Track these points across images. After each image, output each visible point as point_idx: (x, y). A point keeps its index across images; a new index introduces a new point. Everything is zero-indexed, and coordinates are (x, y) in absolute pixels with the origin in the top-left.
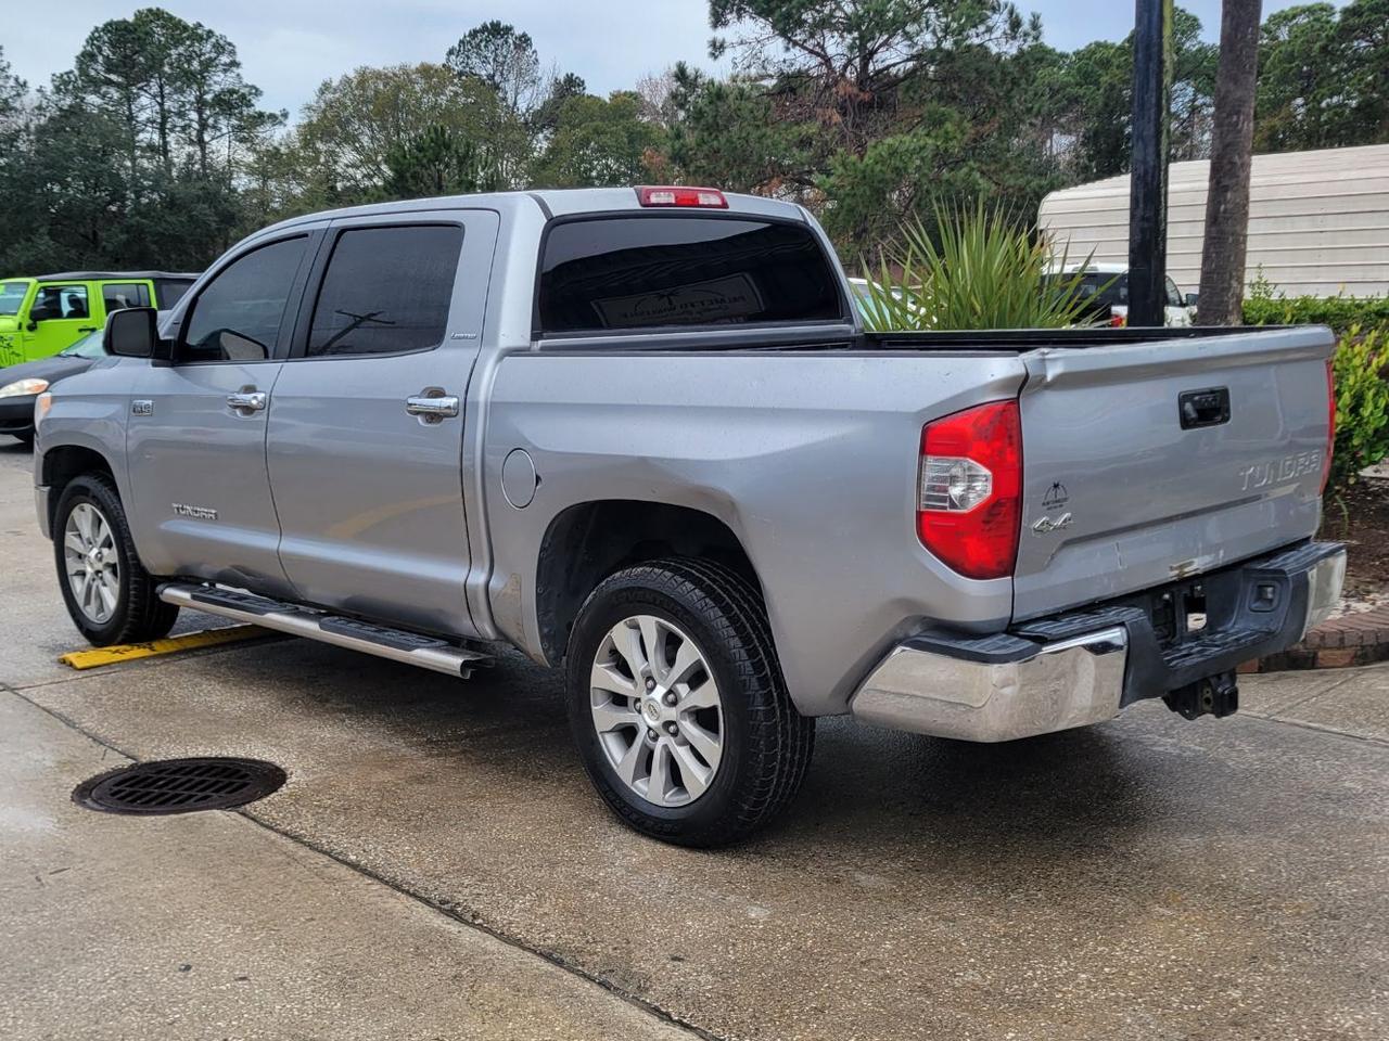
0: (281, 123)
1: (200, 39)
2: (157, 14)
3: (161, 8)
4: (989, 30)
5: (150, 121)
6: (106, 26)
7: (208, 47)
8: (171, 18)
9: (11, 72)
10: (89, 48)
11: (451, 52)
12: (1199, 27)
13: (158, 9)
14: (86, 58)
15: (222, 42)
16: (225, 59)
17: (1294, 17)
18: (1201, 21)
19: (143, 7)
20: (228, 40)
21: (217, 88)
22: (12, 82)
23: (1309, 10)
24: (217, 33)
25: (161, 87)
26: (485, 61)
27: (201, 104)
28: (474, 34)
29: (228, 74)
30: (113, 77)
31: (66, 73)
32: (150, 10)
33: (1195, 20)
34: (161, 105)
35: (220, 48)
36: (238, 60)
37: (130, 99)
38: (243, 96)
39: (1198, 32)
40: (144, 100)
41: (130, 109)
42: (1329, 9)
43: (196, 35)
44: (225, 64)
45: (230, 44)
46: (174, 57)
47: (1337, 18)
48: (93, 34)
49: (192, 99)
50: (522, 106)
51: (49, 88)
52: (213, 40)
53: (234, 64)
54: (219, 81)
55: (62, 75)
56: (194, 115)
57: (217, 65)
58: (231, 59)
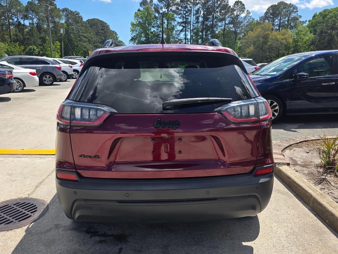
0: (305, 23)
1: (291, 7)
2: (282, 3)
5: (277, 24)
6: (271, 6)
8: (285, 3)
9: (252, 17)
10: (267, 11)
13: (282, 1)
14: (266, 13)
15: (295, 7)
16: (295, 10)
19: (279, 2)
20: (296, 6)
21: (292, 17)
22: (252, 19)
24: (294, 5)
25: (280, 18)
29: (295, 13)
30: (271, 16)
31: (262, 16)
34: (280, 21)
35: (294, 8)
36: (298, 10)
37: (273, 21)
38: (297, 18)
40: (277, 20)
41: (273, 22)
43: (291, 5)
45: (296, 7)
46: (284, 11)
48: (268, 8)
49: (287, 19)
51: (259, 20)
53: (297, 11)
54: (293, 15)
56: (286, 23)
57: (293, 12)
58: (296, 10)
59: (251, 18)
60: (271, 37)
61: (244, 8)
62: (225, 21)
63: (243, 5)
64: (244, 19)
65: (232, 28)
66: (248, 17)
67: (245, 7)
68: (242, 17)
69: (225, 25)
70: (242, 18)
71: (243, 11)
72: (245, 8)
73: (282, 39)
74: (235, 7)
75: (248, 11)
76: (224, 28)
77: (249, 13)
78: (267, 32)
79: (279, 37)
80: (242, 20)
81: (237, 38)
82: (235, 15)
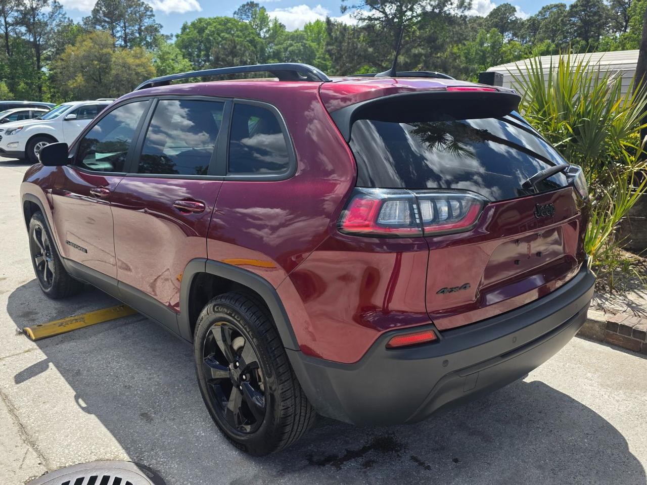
0: (170, 39)
1: (139, 5)
4: (451, 4)
5: (120, 36)
7: (142, 9)
9: (66, 16)
10: (97, 8)
11: (235, 13)
12: (515, 11)
14: (95, 12)
15: (147, 6)
16: (148, 13)
17: (551, 8)
20: (150, 6)
21: (146, 24)
22: (67, 20)
23: (556, 6)
24: (146, 3)
25: (125, 23)
26: (248, 17)
27: (140, 31)
28: (244, 6)
29: (150, 19)
30: (107, 19)
31: (89, 17)
33: (514, 8)
34: (125, 30)
35: (146, 9)
36: (154, 13)
37: (113, 28)
38: (156, 28)
39: (515, 13)
40: (118, 29)
41: (113, 32)
42: (564, 6)
43: (138, 3)
44: (149, 15)
45: (151, 8)
46: (130, 12)
47: (568, 9)
49: (136, 27)
50: (262, 35)
51: (82, 23)
52: (144, 6)
53: (153, 16)
54: (147, 22)
55: (86, 18)
56: (138, 35)
57: (146, 16)
58: (151, 13)
59: (65, 18)
60: (114, 59)
62: (5, 18)
64: (50, 18)
65: (25, 34)
66: (59, 14)
68: (44, 14)
69: (6, 26)
70: (45, 16)
71: (45, 1)
73: (137, 66)
75: (55, 2)
76: (7, 33)
77: (58, 7)
78: (105, 50)
79: (130, 60)
80: (46, 20)
81: (42, 57)
82: (28, 6)
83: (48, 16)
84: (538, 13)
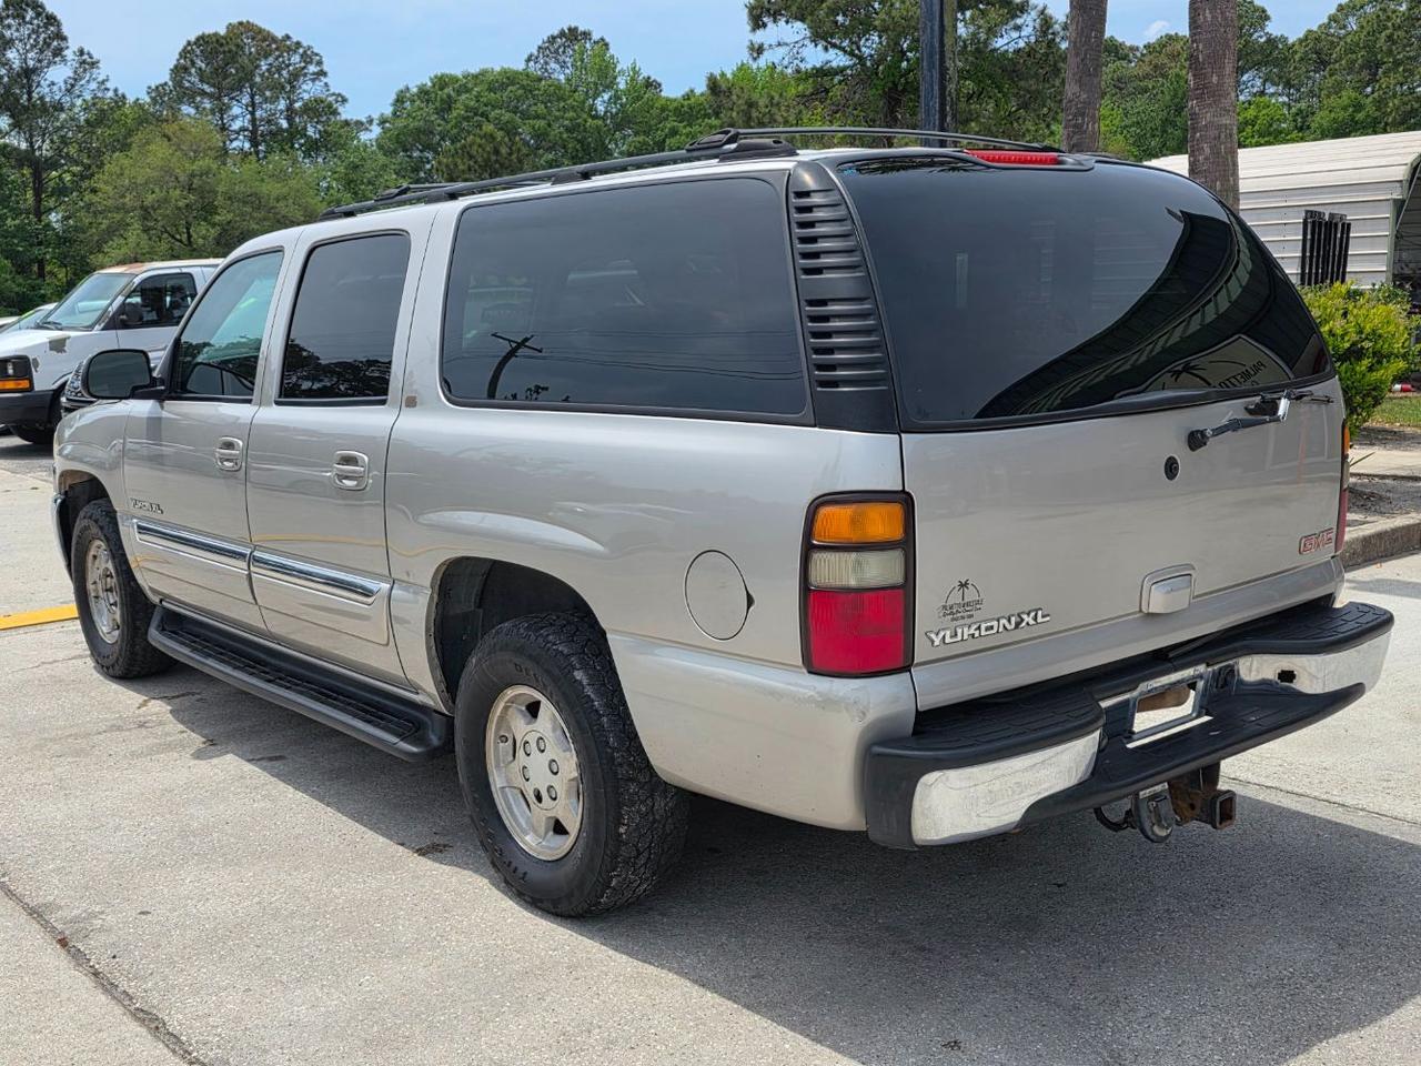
0: (367, 129)
1: (289, 49)
2: (246, 28)
3: (251, 21)
5: (243, 129)
6: (198, 39)
7: (296, 58)
8: (260, 31)
9: (108, 85)
10: (182, 61)
11: (528, 60)
12: (1267, 18)
13: (248, 22)
14: (179, 71)
15: (309, 52)
16: (312, 68)
18: (1269, 13)
19: (235, 21)
20: (315, 51)
21: (306, 96)
22: (110, 94)
24: (305, 44)
25: (252, 97)
26: (563, 65)
27: (290, 113)
28: (552, 39)
29: (317, 82)
30: (206, 87)
31: (162, 86)
32: (241, 24)
33: (1264, 11)
34: (252, 113)
35: (308, 57)
36: (325, 68)
37: (223, 110)
38: (329, 105)
39: (1267, 24)
40: (236, 110)
41: (222, 119)
43: (286, 46)
44: (314, 74)
45: (317, 55)
46: (264, 68)
47: (1404, 7)
48: (185, 48)
49: (282, 105)
50: (601, 108)
51: (146, 100)
52: (301, 51)
53: (324, 74)
54: (308, 90)
55: (157, 87)
56: (285, 124)
57: (305, 75)
58: (318, 68)
59: (106, 90)
60: (221, 186)
61: (61, 37)
63: (51, 20)
64: (68, 90)
65: (8, 133)
66: (88, 81)
67: (65, 31)
68: (53, 84)
70: (55, 88)
71: (58, 52)
72: (64, 39)
74: (9, 26)
75: (82, 52)
77: (87, 63)
78: (200, 164)
79: (263, 187)
80: (57, 98)
81: (48, 187)
82: (16, 65)
83: (63, 88)
84: (1326, 21)
